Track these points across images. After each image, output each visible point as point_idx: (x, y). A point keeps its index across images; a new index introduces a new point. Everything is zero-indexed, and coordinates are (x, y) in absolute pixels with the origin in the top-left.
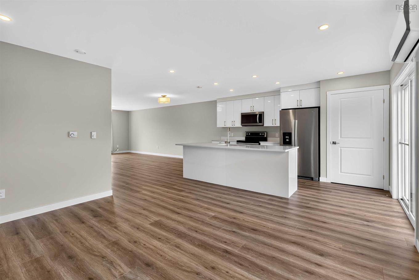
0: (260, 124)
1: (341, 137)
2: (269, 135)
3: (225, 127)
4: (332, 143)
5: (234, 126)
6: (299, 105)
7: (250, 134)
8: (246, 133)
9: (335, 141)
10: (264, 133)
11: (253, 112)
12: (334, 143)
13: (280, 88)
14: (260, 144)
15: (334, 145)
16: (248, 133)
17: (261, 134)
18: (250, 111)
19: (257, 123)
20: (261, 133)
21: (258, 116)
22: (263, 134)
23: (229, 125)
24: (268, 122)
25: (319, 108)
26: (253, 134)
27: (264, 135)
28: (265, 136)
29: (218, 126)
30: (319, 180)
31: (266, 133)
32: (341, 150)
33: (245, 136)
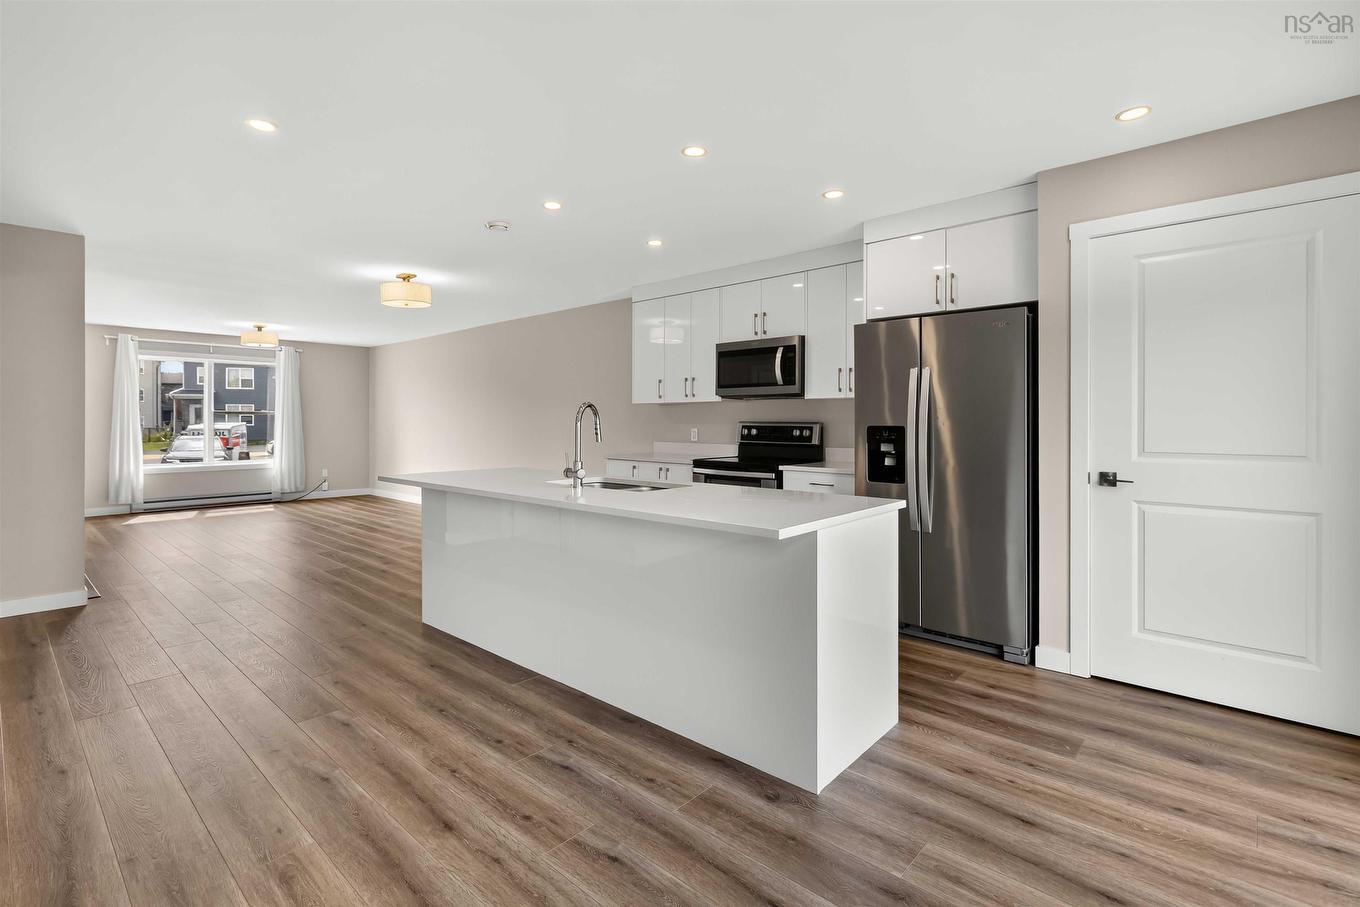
0: (789, 389)
1: (1142, 451)
2: (830, 436)
4: (1095, 478)
5: (694, 400)
6: (941, 298)
7: (754, 432)
9: (1109, 469)
10: (811, 429)
11: (764, 337)
12: (1107, 480)
13: (861, 227)
14: (779, 477)
15: (1107, 490)
16: (749, 428)
17: (797, 433)
18: (753, 337)
19: (775, 385)
20: (796, 428)
21: (779, 355)
22: (806, 433)
23: (674, 394)
24: (821, 382)
25: (1033, 307)
26: (763, 431)
27: (810, 438)
28: (815, 441)
29: (636, 400)
30: (1032, 661)
31: (816, 430)
32: (1142, 515)
33: (738, 439)
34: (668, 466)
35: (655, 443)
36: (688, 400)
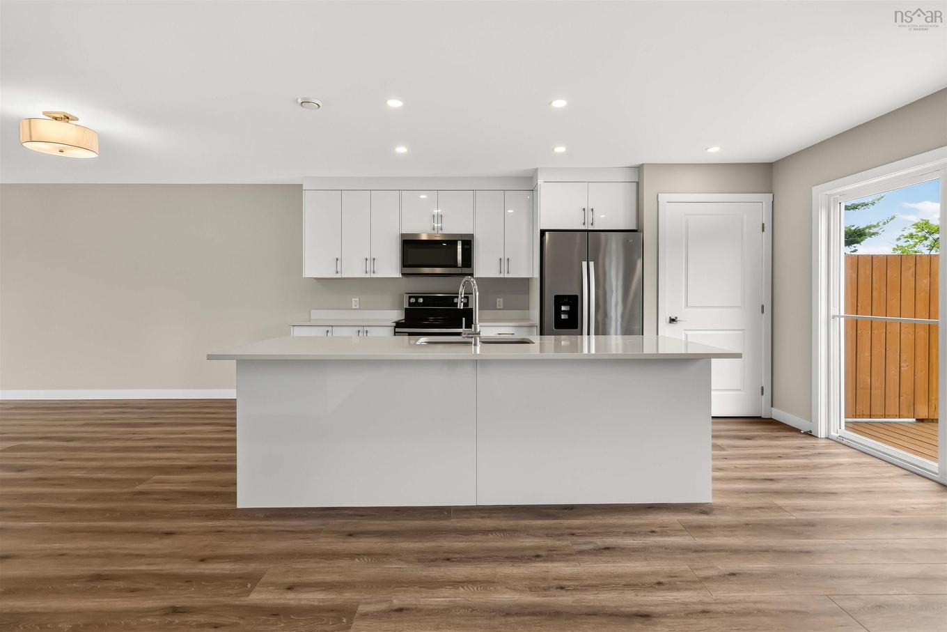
0: (466, 270)
1: (687, 305)
3: (338, 276)
4: (668, 320)
5: (373, 276)
6: (586, 222)
7: (421, 300)
8: (410, 297)
9: (673, 315)
10: (467, 298)
11: (442, 232)
12: (672, 320)
13: (536, 170)
15: (672, 325)
16: (417, 298)
19: (456, 266)
21: (459, 247)
23: (354, 270)
24: (485, 266)
26: (430, 300)
29: (306, 275)
33: (406, 306)
34: (366, 329)
35: (312, 311)
36: (368, 276)
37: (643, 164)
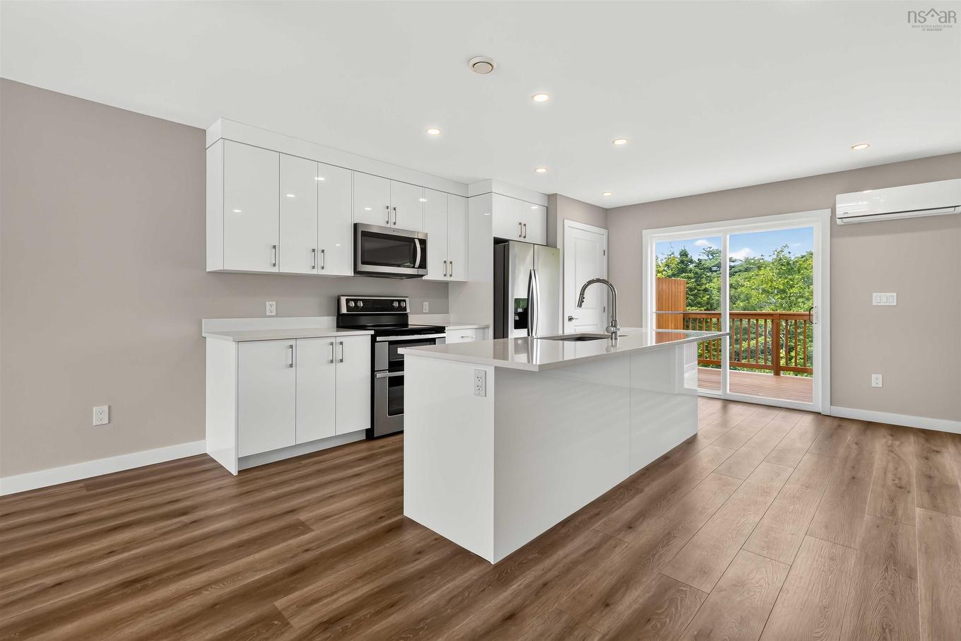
0: (421, 271)
5: (321, 273)
6: (522, 235)
7: (361, 304)
8: (348, 301)
10: (405, 302)
11: (395, 227)
12: (570, 319)
16: (355, 301)
17: (396, 305)
20: (396, 301)
21: (418, 246)
22: (403, 305)
26: (370, 304)
27: (405, 308)
33: (343, 310)
36: (314, 272)
37: (556, 194)
